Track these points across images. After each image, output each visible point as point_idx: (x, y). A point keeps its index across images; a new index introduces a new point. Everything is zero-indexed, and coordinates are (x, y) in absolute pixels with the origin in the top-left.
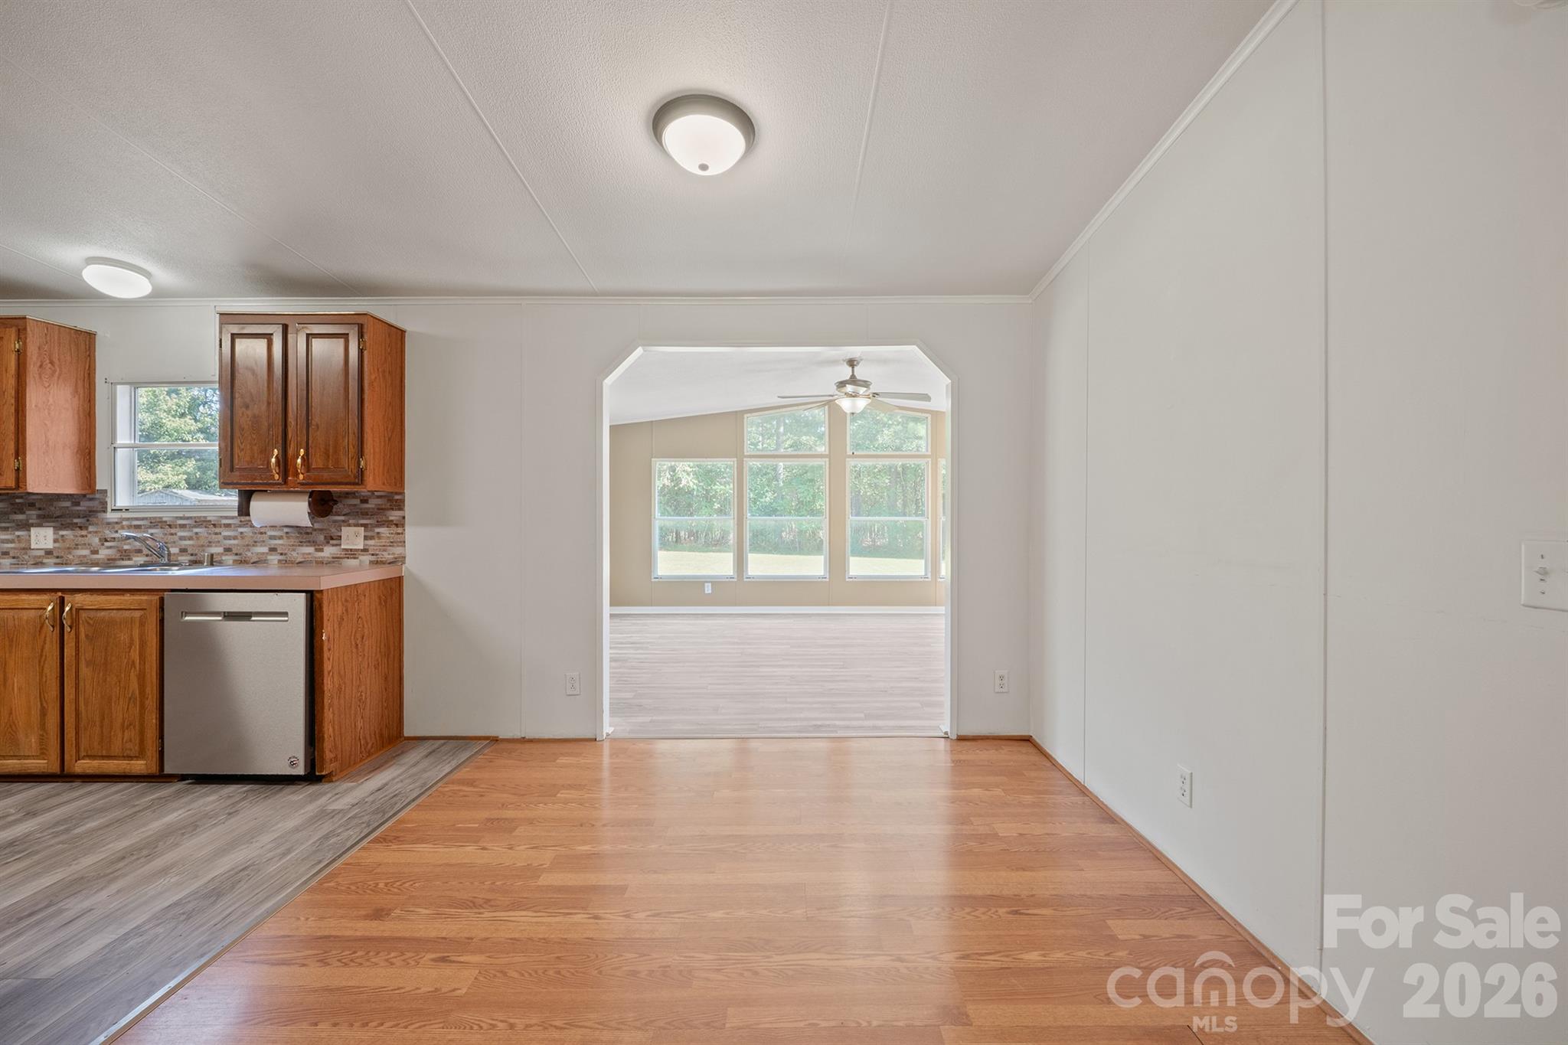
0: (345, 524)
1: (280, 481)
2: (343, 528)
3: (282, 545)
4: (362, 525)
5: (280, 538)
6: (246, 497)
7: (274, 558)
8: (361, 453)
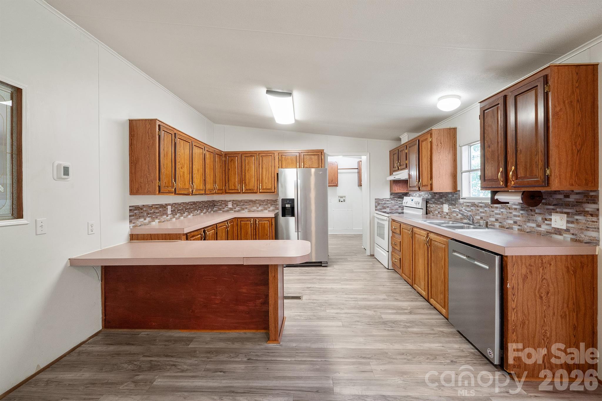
0: (554, 211)
1: (503, 186)
2: (552, 214)
3: (520, 220)
4: (565, 213)
5: (519, 216)
6: (494, 193)
7: (516, 227)
8: (547, 164)
